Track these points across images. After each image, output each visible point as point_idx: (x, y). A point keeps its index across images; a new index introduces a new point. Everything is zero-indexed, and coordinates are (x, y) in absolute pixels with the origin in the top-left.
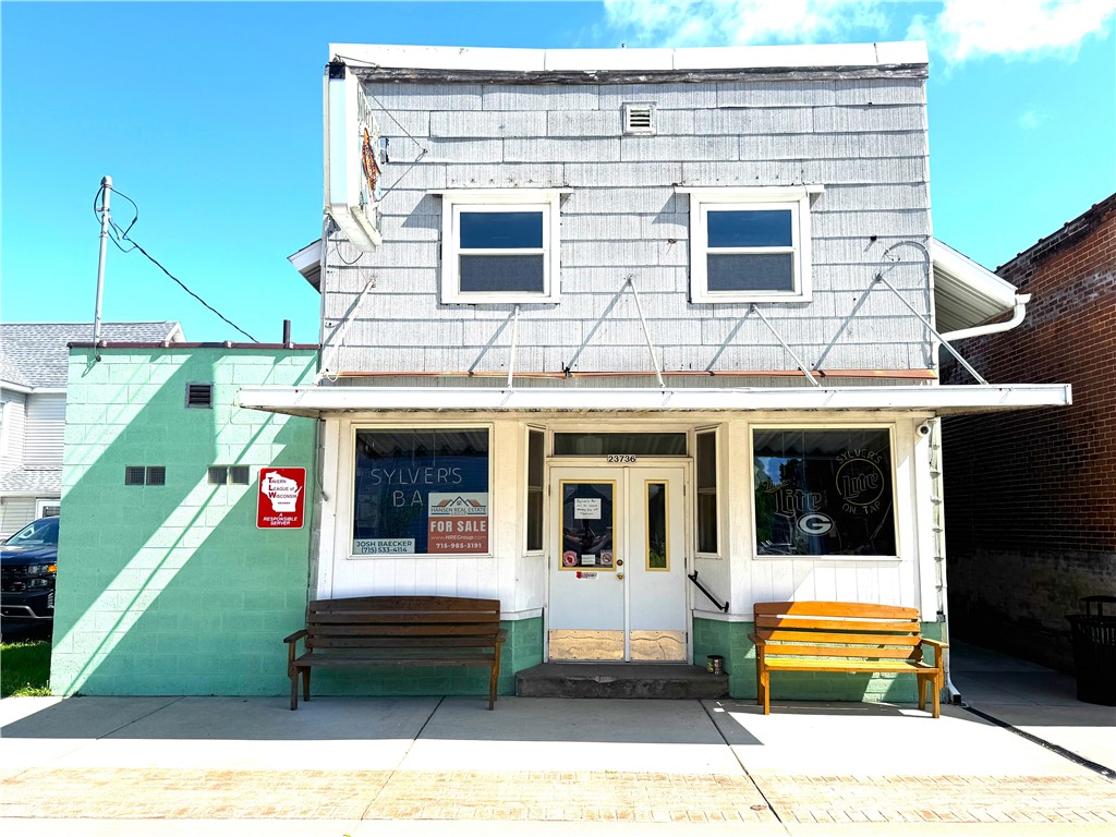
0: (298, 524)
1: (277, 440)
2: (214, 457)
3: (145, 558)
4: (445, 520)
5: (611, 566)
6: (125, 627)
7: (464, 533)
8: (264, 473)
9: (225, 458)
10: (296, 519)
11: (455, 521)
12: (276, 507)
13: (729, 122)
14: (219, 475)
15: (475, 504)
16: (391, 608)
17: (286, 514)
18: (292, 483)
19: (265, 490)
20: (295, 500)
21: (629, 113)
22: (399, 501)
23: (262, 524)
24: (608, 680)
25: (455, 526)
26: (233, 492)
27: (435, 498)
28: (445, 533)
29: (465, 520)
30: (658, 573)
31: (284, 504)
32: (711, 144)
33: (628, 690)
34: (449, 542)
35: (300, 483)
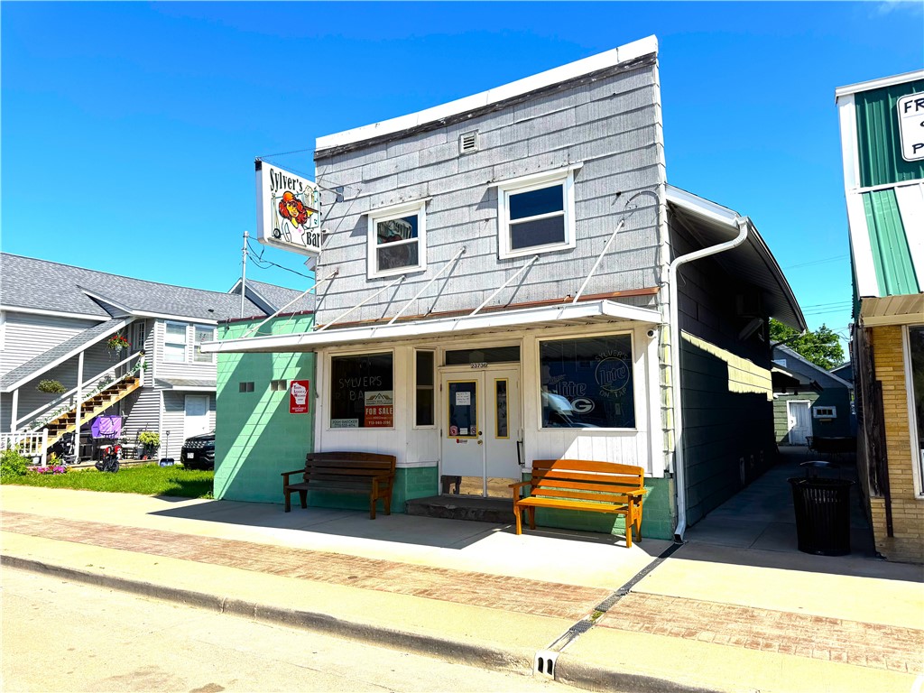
0: (305, 411)
1: (297, 366)
2: (272, 376)
3: (247, 430)
4: (372, 407)
5: (475, 435)
6: (239, 466)
7: (382, 415)
8: (293, 383)
9: (276, 377)
10: (306, 408)
11: (377, 407)
12: (298, 402)
13: (522, 132)
14: (275, 385)
15: (387, 398)
17: (302, 406)
18: (303, 388)
19: (293, 394)
20: (304, 398)
21: (462, 140)
22: (353, 397)
23: (292, 411)
24: (453, 507)
25: (377, 411)
26: (280, 394)
27: (368, 395)
28: (373, 415)
29: (382, 407)
30: (502, 440)
31: (300, 401)
32: (511, 150)
33: (463, 514)
34: (375, 420)
35: (307, 389)
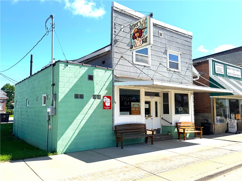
0: (110, 108)
1: (106, 90)
2: (94, 93)
3: (80, 117)
4: (134, 108)
5: (150, 117)
7: (137, 111)
8: (104, 96)
9: (96, 93)
11: (135, 108)
12: (106, 105)
14: (95, 97)
15: (138, 105)
16: (130, 126)
17: (108, 106)
18: (109, 99)
19: (104, 101)
20: (109, 103)
21: (159, 33)
22: (126, 104)
23: (104, 108)
25: (135, 109)
26: (98, 101)
27: (132, 103)
28: (134, 111)
29: (137, 108)
30: (157, 118)
31: (108, 104)
33: (161, 139)
34: (135, 112)
35: (110, 100)
